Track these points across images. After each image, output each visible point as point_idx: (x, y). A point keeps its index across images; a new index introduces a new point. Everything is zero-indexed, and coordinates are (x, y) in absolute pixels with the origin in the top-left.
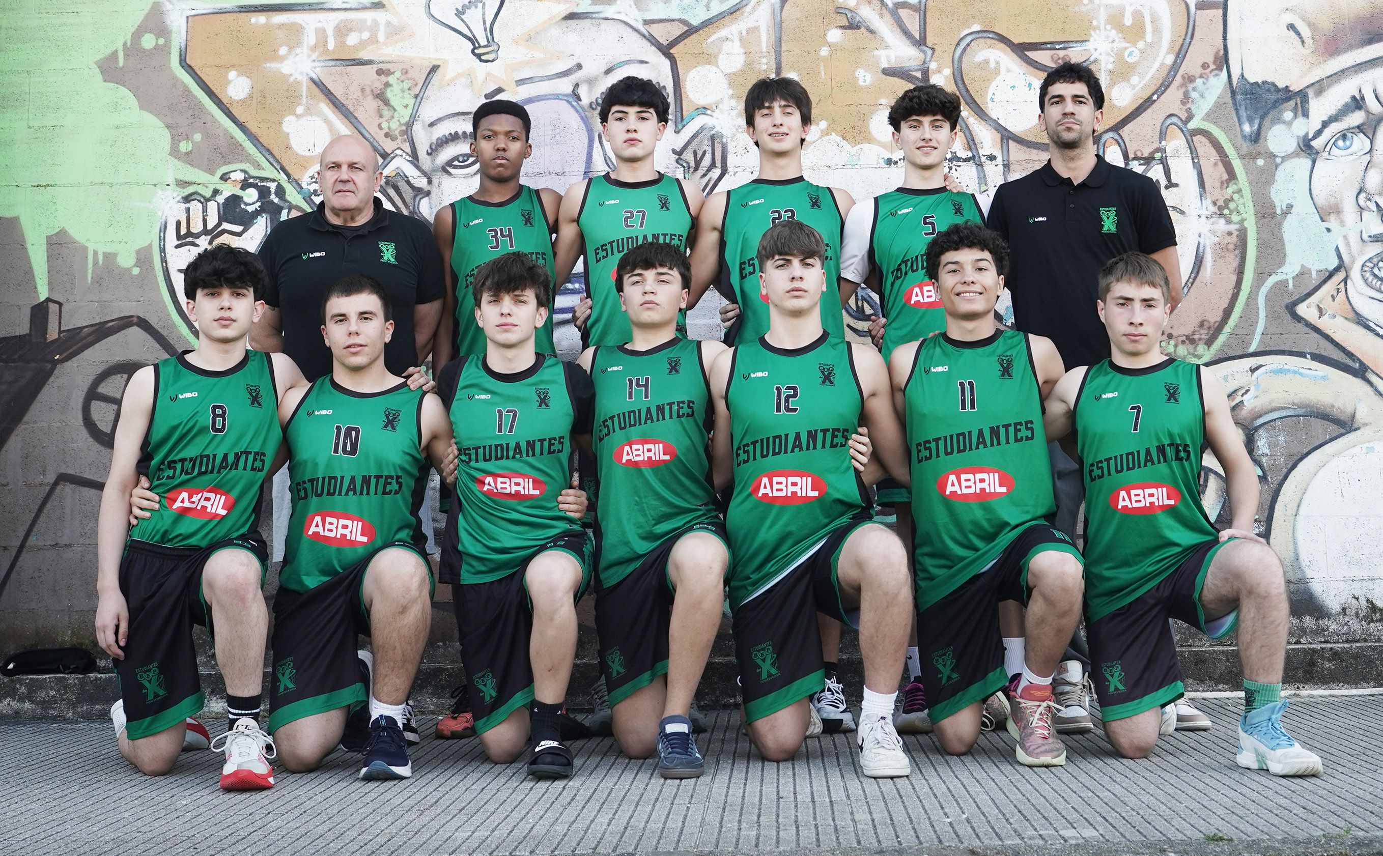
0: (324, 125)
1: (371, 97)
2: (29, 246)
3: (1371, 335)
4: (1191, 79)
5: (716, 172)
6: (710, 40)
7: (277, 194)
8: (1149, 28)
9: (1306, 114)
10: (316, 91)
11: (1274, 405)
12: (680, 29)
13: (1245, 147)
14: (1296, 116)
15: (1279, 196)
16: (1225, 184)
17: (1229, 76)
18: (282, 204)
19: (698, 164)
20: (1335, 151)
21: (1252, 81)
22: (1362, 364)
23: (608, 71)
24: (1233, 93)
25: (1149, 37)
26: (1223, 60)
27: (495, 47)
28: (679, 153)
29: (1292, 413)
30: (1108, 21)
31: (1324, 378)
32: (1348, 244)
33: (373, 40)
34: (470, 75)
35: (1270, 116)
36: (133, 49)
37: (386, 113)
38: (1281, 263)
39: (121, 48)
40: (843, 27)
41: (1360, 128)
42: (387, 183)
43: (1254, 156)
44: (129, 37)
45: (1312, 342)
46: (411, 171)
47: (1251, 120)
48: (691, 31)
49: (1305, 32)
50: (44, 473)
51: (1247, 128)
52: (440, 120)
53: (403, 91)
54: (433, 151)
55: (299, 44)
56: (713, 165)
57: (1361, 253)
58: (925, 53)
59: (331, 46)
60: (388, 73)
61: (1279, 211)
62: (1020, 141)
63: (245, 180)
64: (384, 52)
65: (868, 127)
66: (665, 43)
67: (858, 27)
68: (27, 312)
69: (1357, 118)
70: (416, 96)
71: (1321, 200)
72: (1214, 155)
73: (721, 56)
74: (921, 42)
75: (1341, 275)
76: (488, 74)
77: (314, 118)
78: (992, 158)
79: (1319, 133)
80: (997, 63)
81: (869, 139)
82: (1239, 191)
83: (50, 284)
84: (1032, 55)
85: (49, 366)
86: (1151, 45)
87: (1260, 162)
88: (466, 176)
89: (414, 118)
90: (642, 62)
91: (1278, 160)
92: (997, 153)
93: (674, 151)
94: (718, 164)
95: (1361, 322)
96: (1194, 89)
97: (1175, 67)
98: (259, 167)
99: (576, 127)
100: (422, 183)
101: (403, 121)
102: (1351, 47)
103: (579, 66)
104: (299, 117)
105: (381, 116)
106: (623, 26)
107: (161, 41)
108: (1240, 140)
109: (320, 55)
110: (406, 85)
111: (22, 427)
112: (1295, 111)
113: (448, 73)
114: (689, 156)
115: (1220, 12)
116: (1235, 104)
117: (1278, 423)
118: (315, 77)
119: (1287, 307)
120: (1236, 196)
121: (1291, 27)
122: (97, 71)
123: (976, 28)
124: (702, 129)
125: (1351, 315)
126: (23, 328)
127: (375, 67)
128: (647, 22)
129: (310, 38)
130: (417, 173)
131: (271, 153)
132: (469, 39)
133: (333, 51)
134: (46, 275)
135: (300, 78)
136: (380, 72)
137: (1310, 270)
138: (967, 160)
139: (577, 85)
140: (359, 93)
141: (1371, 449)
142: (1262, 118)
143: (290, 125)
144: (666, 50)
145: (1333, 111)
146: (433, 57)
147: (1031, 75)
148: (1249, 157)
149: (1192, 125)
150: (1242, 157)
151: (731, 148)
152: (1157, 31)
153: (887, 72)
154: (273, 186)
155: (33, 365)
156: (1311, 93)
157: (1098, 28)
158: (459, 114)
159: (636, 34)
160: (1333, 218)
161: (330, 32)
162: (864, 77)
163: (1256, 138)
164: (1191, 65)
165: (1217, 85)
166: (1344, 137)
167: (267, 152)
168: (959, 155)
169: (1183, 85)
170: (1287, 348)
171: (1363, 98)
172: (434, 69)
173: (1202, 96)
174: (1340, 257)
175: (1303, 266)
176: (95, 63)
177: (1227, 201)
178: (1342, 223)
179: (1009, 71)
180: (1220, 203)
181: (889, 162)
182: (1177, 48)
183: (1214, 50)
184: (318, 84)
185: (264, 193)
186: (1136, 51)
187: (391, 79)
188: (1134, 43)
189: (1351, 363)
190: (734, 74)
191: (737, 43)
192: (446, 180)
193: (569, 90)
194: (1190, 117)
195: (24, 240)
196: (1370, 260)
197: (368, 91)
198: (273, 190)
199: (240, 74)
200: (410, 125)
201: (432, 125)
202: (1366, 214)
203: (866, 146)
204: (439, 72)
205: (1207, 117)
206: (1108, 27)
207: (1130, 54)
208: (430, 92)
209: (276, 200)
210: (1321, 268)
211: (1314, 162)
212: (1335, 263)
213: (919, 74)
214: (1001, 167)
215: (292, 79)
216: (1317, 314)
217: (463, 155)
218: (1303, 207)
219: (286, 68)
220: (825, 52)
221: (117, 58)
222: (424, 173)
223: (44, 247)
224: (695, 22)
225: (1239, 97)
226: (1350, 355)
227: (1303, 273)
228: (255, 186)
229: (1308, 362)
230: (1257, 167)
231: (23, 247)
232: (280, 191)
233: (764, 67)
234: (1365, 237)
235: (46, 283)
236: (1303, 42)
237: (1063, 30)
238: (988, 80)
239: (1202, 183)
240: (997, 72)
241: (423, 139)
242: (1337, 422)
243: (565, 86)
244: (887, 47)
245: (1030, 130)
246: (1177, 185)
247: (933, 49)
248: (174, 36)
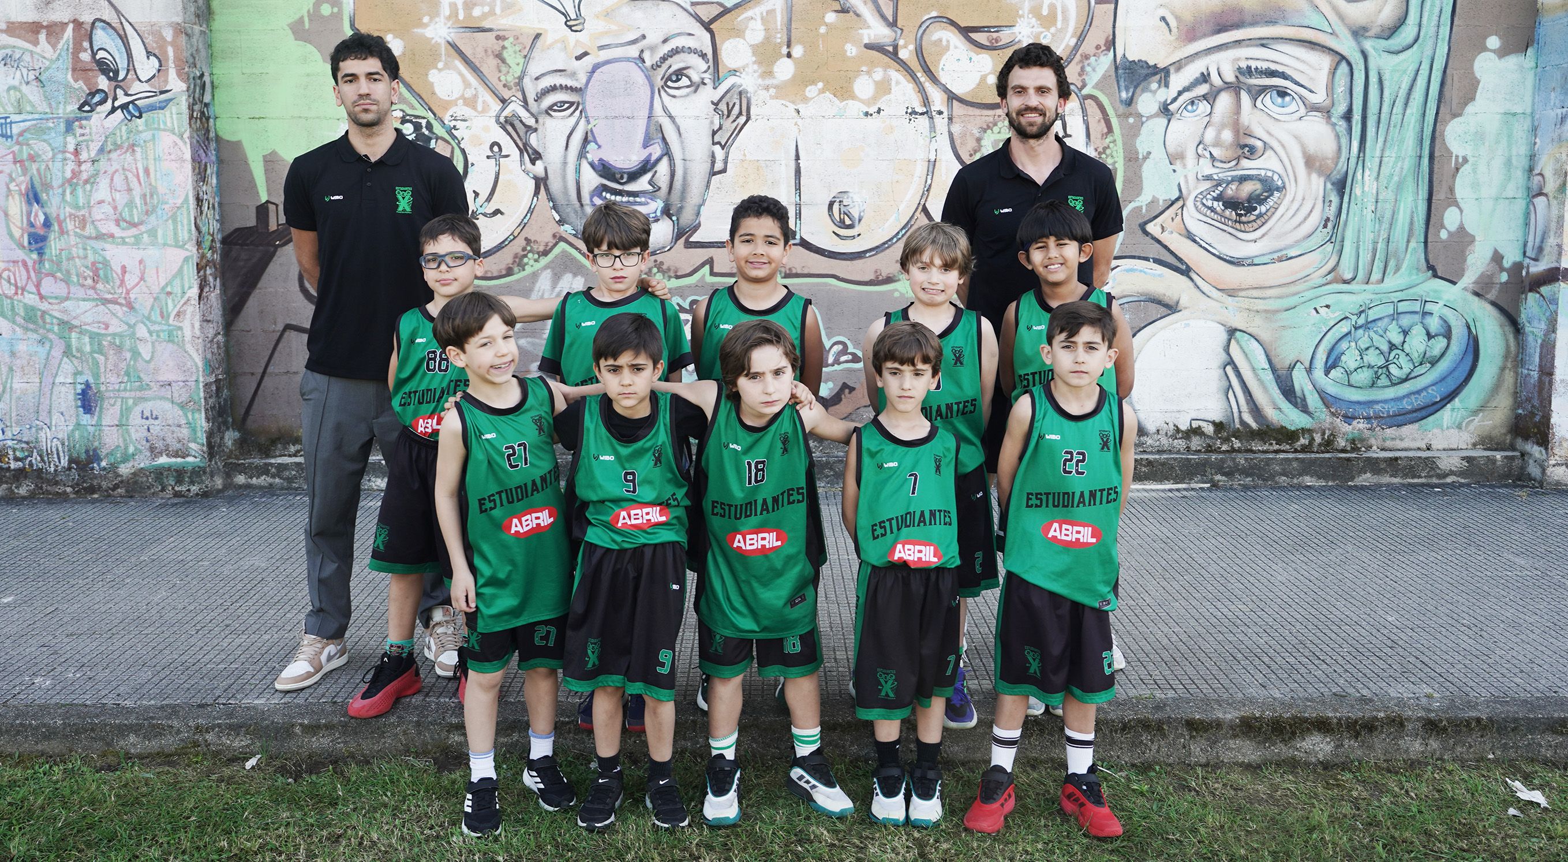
0: (459, 77)
1: (492, 57)
2: (250, 162)
3: (1196, 246)
4: (1087, 57)
5: (743, 119)
6: (739, 19)
7: (427, 128)
8: (1060, 17)
9: (1167, 86)
10: (452, 51)
11: (1125, 293)
12: (716, 10)
13: (1122, 109)
14: (1159, 87)
15: (1142, 145)
16: (1104, 136)
17: (1115, 56)
18: (430, 135)
19: (729, 112)
20: (1185, 113)
21: (1131, 59)
22: (1188, 266)
23: (665, 41)
24: (1116, 68)
25: (1059, 24)
26: (1111, 43)
27: (582, 21)
28: (716, 104)
29: (1136, 299)
30: (1030, 12)
31: (1160, 275)
32: (1187, 182)
33: (492, 13)
34: (564, 41)
35: (1141, 87)
36: (315, 15)
37: (504, 69)
38: (1139, 194)
39: (306, 15)
40: (837, 11)
41: (1205, 97)
42: (506, 121)
43: (1127, 116)
44: (311, 6)
45: (1156, 251)
46: (523, 113)
47: (1127, 89)
48: (726, 11)
49: (1173, 23)
50: (275, 323)
51: (1124, 95)
52: (543, 75)
53: (515, 52)
54: (538, 99)
55: (438, 15)
56: (740, 114)
57: (1196, 188)
58: (896, 32)
59: (461, 17)
60: (504, 38)
61: (1141, 157)
62: (961, 101)
63: (404, 117)
64: (502, 22)
65: (852, 88)
66: (707, 20)
67: (848, 12)
68: (254, 210)
69: (1203, 89)
70: (525, 57)
71: (1171, 149)
72: (1099, 115)
73: (747, 32)
74: (893, 24)
75: (1180, 203)
76: (577, 41)
77: (451, 71)
78: (940, 113)
79: (1175, 100)
80: (948, 41)
81: (853, 97)
82: (1114, 141)
83: (268, 190)
84: (973, 35)
85: (272, 249)
86: (1060, 31)
87: (1131, 120)
88: (563, 118)
89: (524, 73)
90: (690, 34)
91: (1144, 119)
92: (944, 109)
93: (713, 103)
94: (744, 113)
95: (1191, 237)
96: (1089, 65)
97: (1076, 47)
98: (413, 107)
99: (641, 82)
100: (531, 122)
101: (516, 75)
102: (1205, 36)
103: (644, 37)
104: (440, 70)
105: (500, 71)
106: (675, 7)
107: (336, 10)
108: (1118, 104)
109: (453, 23)
110: (517, 48)
111: (257, 291)
112: (1160, 82)
113: (548, 39)
114: (723, 106)
115: (1113, 6)
116: (1117, 76)
117: (1126, 305)
118: (450, 40)
119: (1140, 225)
120: (1111, 145)
121: (1163, 19)
122: (290, 32)
123: (934, 14)
124: (733, 86)
125: (1184, 232)
126: (252, 222)
127: (494, 34)
128: (693, 4)
129: (446, 11)
130: (528, 115)
131: (421, 98)
132: (563, 14)
133: (463, 21)
134: (264, 184)
135: (439, 40)
136: (498, 38)
137: (1158, 200)
138: (922, 114)
139: (642, 51)
140: (483, 53)
141: (1188, 325)
142: (1136, 87)
143: (434, 76)
144: (707, 26)
145: (1186, 84)
146: (537, 26)
147: (972, 50)
148: (1123, 117)
149: (1085, 92)
150: (1118, 116)
151: (753, 102)
152: (1065, 19)
153: (869, 47)
154: (424, 122)
155: (261, 248)
156: (1172, 70)
157: (1022, 16)
158: (556, 71)
159: (685, 13)
160: (1178, 162)
161: (460, 6)
162: (851, 50)
163: (1130, 102)
164: (1087, 47)
165: (1105, 61)
166: (1192, 103)
167: (418, 96)
168: (917, 110)
169: (1081, 61)
170: (1137, 254)
171: (1209, 74)
172: (538, 36)
173: (1094, 70)
174: (1180, 190)
175: (1154, 197)
176: (288, 25)
177: (1105, 149)
178: (1184, 166)
179: (956, 47)
180: (1100, 150)
181: (867, 114)
182: (1078, 34)
183: (1106, 35)
184: (453, 46)
185: (417, 127)
186: (1049, 36)
187: (506, 43)
188: (1048, 30)
189: (1180, 265)
190: (757, 45)
191: (759, 21)
192: (548, 120)
193: (636, 54)
194: (1084, 86)
195: (246, 158)
196: (1201, 193)
197: (490, 52)
198: (424, 125)
199: (395, 37)
200: (521, 78)
201: (537, 79)
202: (1201, 160)
203: (850, 102)
204: (541, 38)
205: (1096, 86)
206: (1030, 16)
207: (1045, 37)
208: (536, 53)
209: (427, 133)
210: (1167, 198)
211: (1169, 121)
212: (1177, 194)
213: (891, 49)
214: (946, 120)
215: (433, 41)
216: (1160, 230)
217: (561, 102)
218: (1159, 154)
219: (429, 32)
220: (823, 30)
221: (303, 22)
222: (532, 115)
223: (262, 164)
224: (729, 5)
225: (1120, 71)
226: (1180, 259)
227: (1154, 201)
228: (410, 121)
229: (1151, 264)
230: (1129, 124)
231: (246, 163)
232: (429, 126)
233: (779, 41)
234: (1200, 176)
235: (265, 189)
236: (1170, 31)
237: (997, 18)
238: (941, 54)
239: (1088, 135)
240: (947, 48)
241: (532, 90)
242: (1167, 306)
243: (633, 51)
244: (869, 27)
245: (968, 93)
246: (1070, 136)
247: (902, 29)
248: (344, 5)
